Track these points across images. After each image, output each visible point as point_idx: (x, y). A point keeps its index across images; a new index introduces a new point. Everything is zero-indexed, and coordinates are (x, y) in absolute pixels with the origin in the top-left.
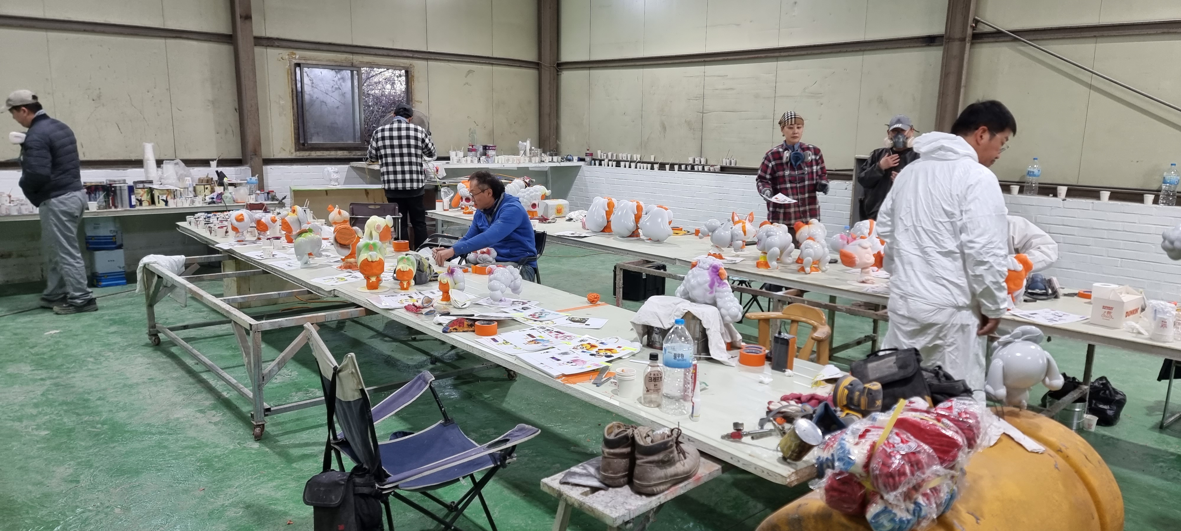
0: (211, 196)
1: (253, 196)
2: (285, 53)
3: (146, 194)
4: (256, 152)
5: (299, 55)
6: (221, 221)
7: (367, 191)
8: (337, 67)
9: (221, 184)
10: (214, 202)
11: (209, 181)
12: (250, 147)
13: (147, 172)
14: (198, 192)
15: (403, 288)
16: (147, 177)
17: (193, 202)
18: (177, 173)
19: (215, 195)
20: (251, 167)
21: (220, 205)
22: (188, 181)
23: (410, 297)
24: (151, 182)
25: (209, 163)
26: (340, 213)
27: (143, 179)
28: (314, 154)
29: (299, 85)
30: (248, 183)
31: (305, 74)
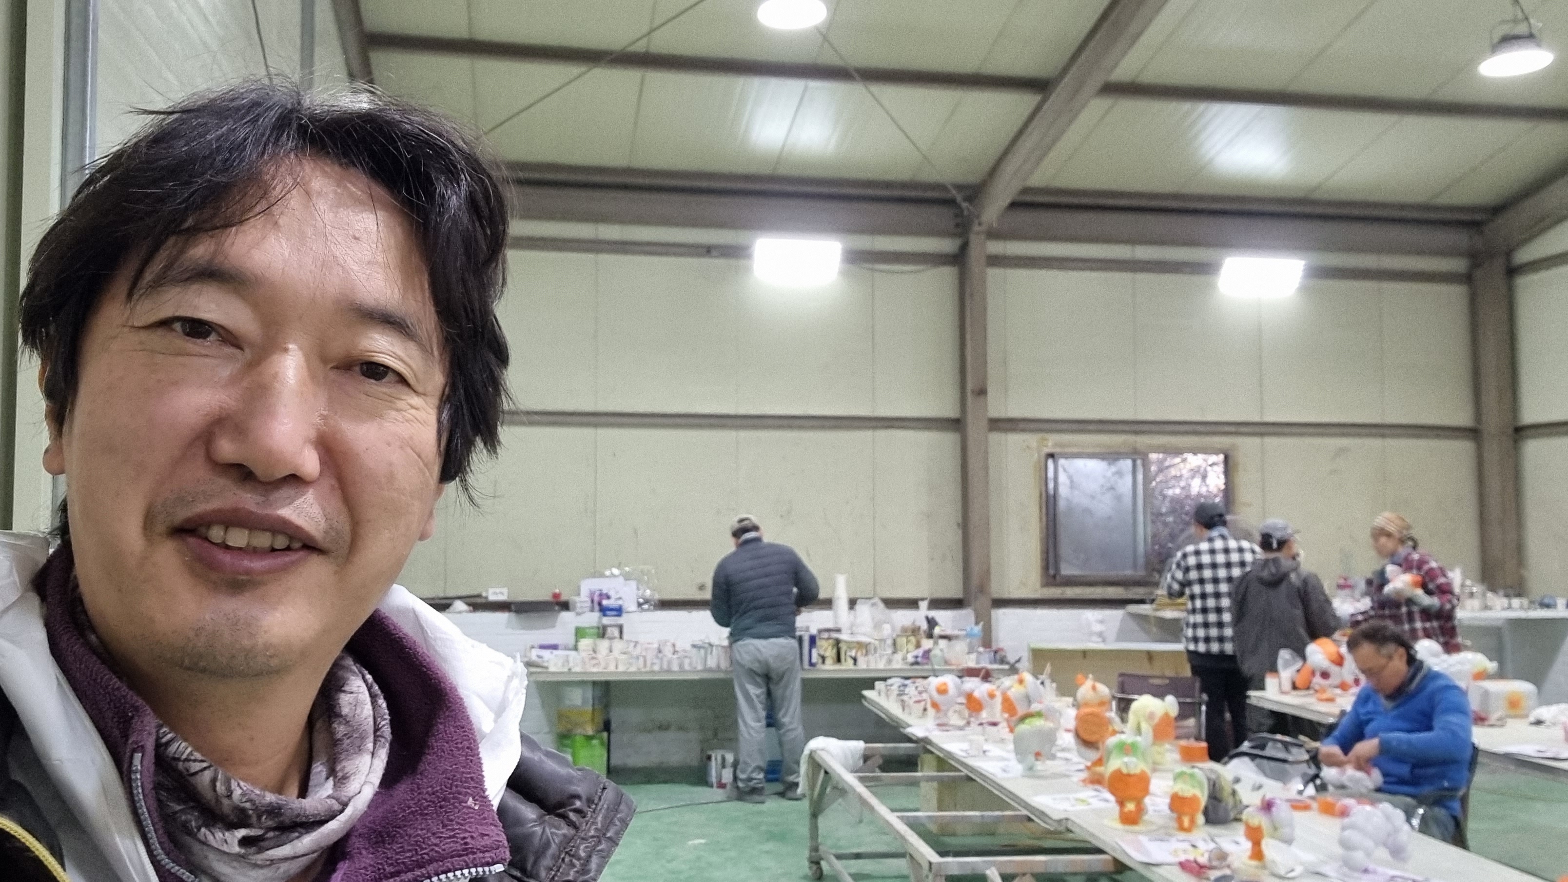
0: (916, 653)
1: (973, 656)
2: (1031, 439)
3: (830, 648)
4: (983, 589)
5: (1052, 442)
6: (920, 693)
7: (1150, 656)
8: (1111, 456)
9: (930, 636)
10: (917, 663)
11: (915, 631)
12: (975, 581)
13: (836, 616)
14: (898, 647)
15: (1182, 828)
16: (836, 622)
17: (890, 661)
18: (873, 619)
19: (920, 652)
20: (975, 610)
21: (926, 667)
22: (887, 630)
23: (1194, 846)
24: (838, 630)
25: (917, 604)
26: (1094, 688)
27: (830, 625)
28: (1071, 592)
29: (1051, 485)
30: (967, 636)
31: (1060, 470)
